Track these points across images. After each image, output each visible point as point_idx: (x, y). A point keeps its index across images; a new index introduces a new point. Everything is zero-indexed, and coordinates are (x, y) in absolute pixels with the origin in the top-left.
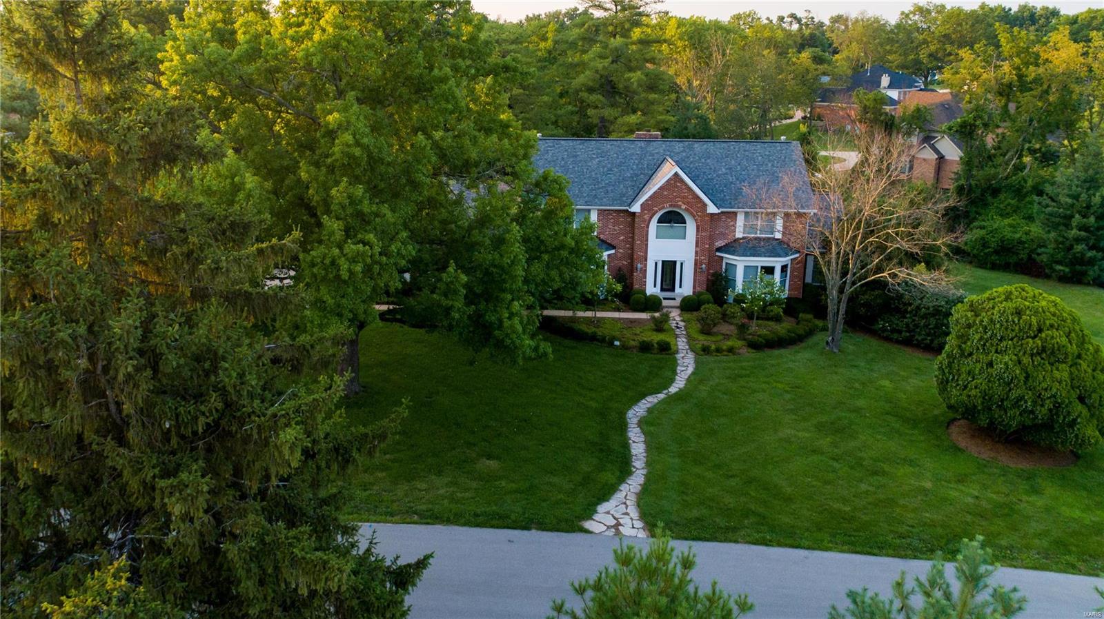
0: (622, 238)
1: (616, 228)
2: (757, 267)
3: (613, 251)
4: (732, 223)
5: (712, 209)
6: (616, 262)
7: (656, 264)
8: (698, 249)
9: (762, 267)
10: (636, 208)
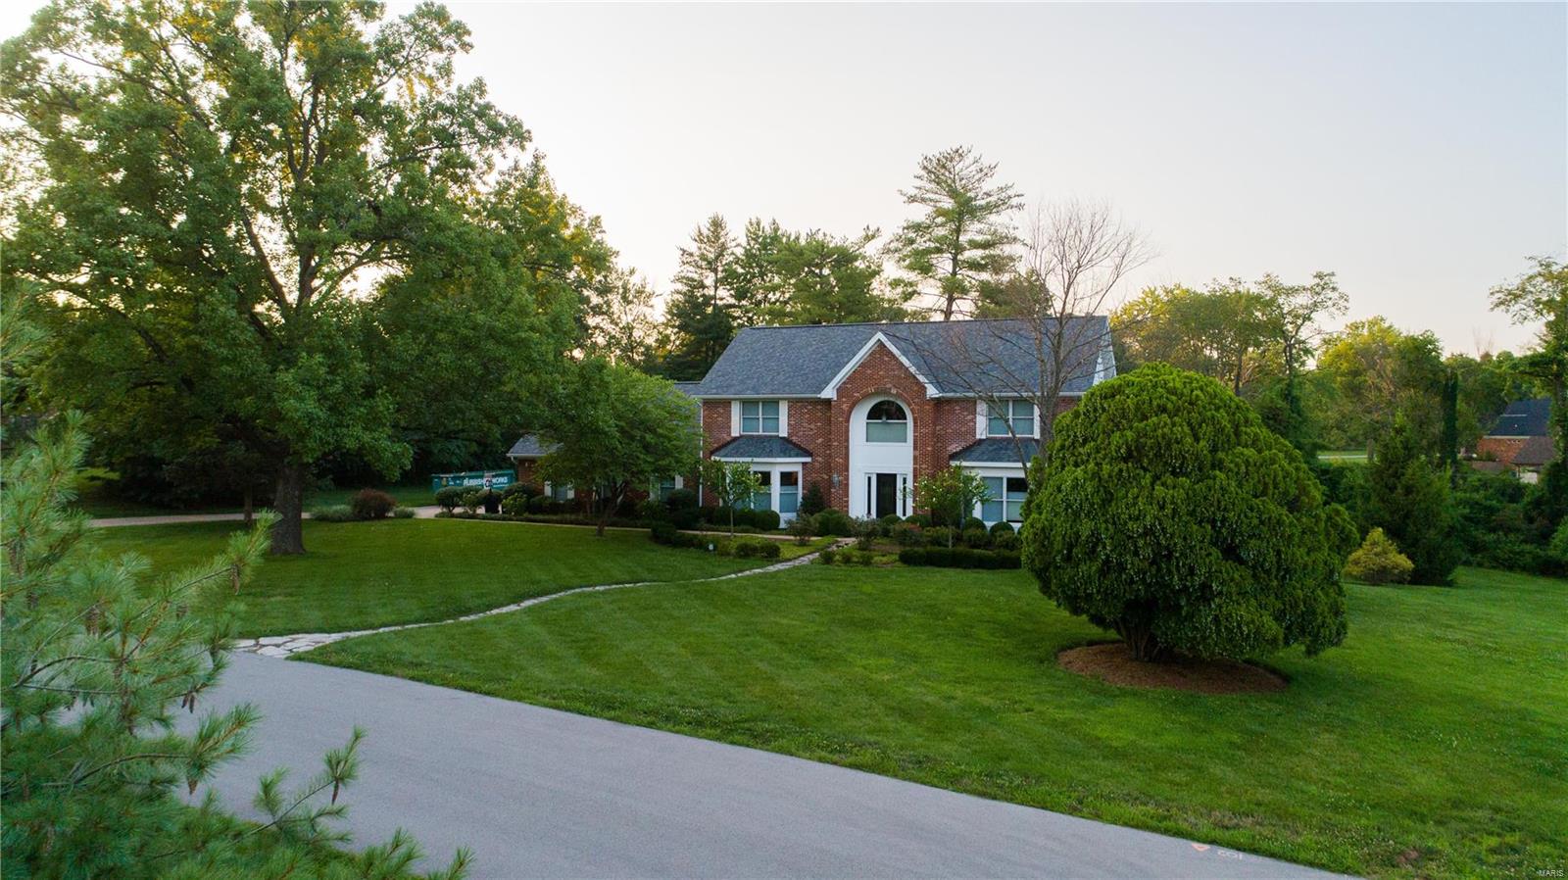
0: (820, 440)
1: (812, 426)
2: (1002, 478)
3: (809, 460)
4: (969, 417)
5: (932, 392)
6: (814, 475)
7: (869, 479)
8: (918, 453)
9: (1009, 480)
10: (829, 392)
